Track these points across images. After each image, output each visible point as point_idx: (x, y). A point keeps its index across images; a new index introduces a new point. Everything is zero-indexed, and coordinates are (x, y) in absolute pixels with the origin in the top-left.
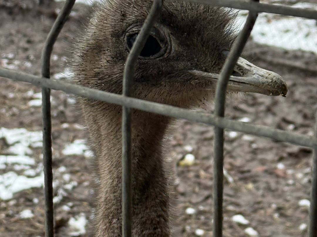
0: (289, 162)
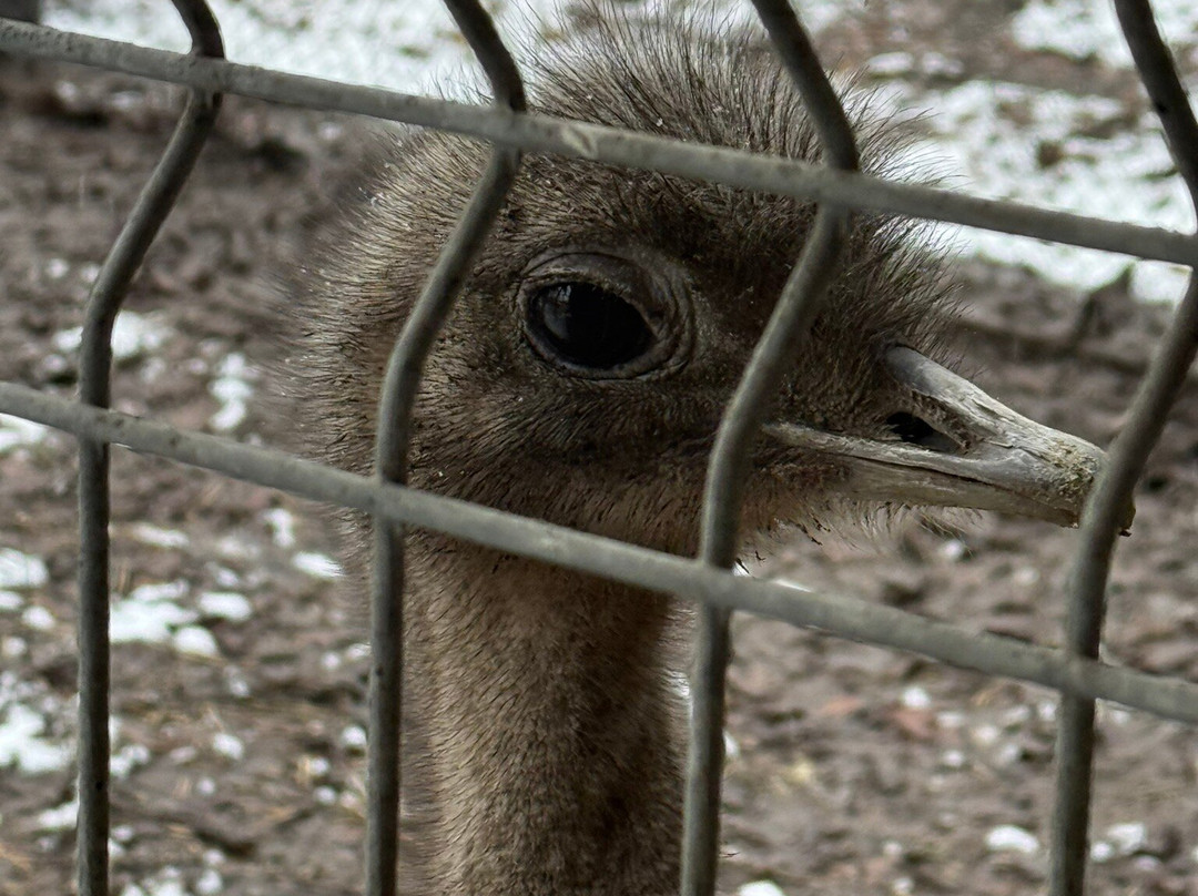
0: (946, 684)
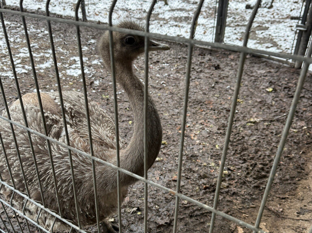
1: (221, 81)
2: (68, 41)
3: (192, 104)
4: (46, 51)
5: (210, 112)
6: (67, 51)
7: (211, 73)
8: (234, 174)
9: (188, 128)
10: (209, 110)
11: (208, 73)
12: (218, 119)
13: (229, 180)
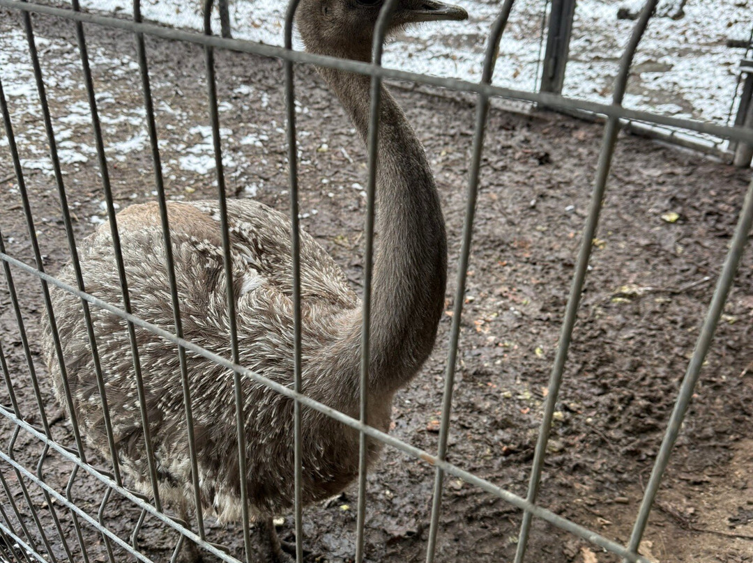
1: (551, 192)
2: (185, 88)
3: (481, 248)
4: (132, 111)
5: (524, 269)
6: (183, 111)
7: (529, 174)
8: (577, 419)
9: (470, 306)
10: (520, 262)
11: (521, 172)
12: (542, 284)
13: (566, 434)
